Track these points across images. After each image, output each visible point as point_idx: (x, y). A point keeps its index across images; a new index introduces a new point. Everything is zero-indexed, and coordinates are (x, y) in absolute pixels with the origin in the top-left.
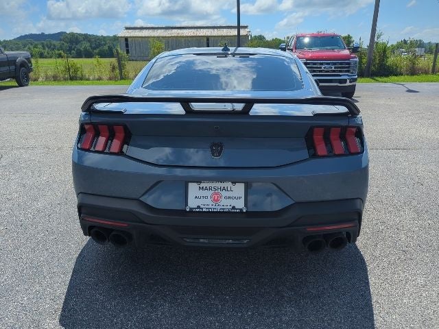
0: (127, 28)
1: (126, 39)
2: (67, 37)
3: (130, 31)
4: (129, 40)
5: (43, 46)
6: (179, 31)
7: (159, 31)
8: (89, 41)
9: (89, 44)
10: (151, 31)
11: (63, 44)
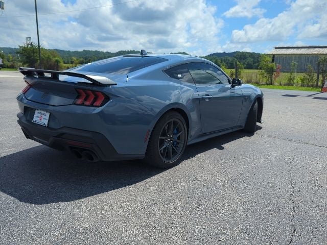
0: (276, 48)
1: (274, 56)
2: (238, 55)
3: (278, 50)
4: (276, 56)
5: (222, 61)
6: (320, 49)
7: (303, 49)
8: (254, 58)
9: (252, 60)
10: (295, 49)
11: (234, 59)
